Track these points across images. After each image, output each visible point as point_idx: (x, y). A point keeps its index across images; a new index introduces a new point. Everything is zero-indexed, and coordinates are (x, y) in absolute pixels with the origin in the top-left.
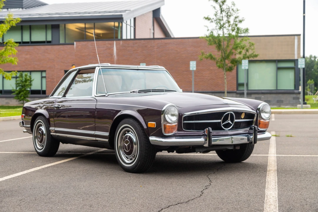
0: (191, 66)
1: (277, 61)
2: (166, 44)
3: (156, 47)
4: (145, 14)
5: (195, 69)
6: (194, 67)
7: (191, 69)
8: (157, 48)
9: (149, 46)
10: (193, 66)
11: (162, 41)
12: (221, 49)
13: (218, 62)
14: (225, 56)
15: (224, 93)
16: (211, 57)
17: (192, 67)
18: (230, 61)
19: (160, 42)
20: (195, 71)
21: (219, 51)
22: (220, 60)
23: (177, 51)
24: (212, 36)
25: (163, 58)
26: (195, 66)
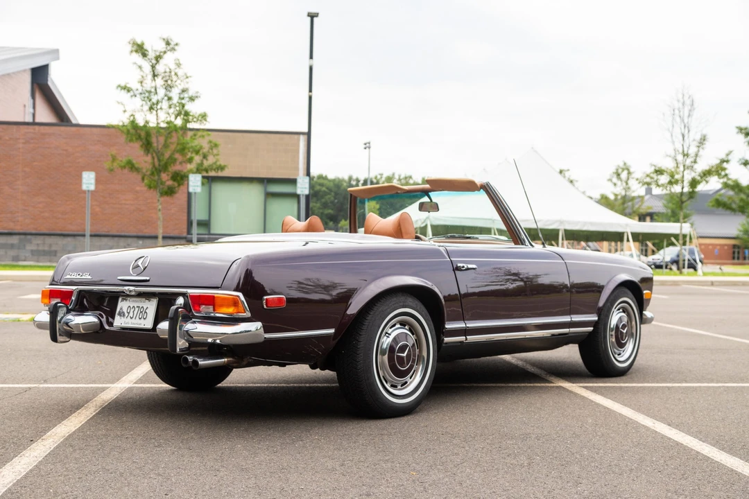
0: (84, 181)
1: (265, 181)
2: (43, 134)
3: (22, 141)
4: (14, 73)
5: (92, 188)
6: (91, 184)
7: (84, 187)
8: (23, 143)
9: (7, 138)
10: (89, 181)
11: (34, 129)
12: (151, 150)
13: (146, 177)
14: (159, 165)
15: (156, 237)
16: (131, 166)
17: (86, 184)
18: (170, 175)
19: (32, 131)
20: (92, 191)
21: (147, 155)
22: (149, 173)
23: (66, 150)
24: (133, 123)
25: (35, 163)
26: (93, 181)
